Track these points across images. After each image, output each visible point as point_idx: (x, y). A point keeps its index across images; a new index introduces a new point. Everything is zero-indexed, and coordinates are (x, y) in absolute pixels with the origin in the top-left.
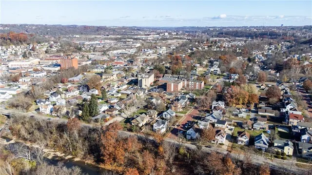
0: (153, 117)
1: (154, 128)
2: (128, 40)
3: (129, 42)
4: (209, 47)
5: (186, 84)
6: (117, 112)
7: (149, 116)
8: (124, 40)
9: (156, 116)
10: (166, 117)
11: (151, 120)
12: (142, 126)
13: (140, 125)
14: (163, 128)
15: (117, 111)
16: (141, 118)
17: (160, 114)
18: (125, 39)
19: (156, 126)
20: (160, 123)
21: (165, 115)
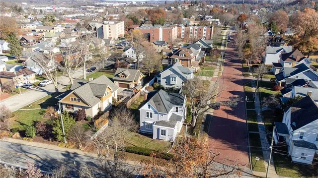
0: (132, 86)
1: (144, 119)
2: (89, 7)
3: (90, 8)
4: (189, 6)
5: (183, 31)
6: (32, 79)
7: (121, 85)
8: (83, 7)
9: (140, 82)
10: (168, 83)
11: (126, 95)
12: (100, 114)
13: (93, 112)
14: (176, 118)
15: (33, 76)
16: (94, 87)
17: (151, 77)
18: (85, 6)
19: (149, 115)
20: (167, 103)
21: (168, 79)
